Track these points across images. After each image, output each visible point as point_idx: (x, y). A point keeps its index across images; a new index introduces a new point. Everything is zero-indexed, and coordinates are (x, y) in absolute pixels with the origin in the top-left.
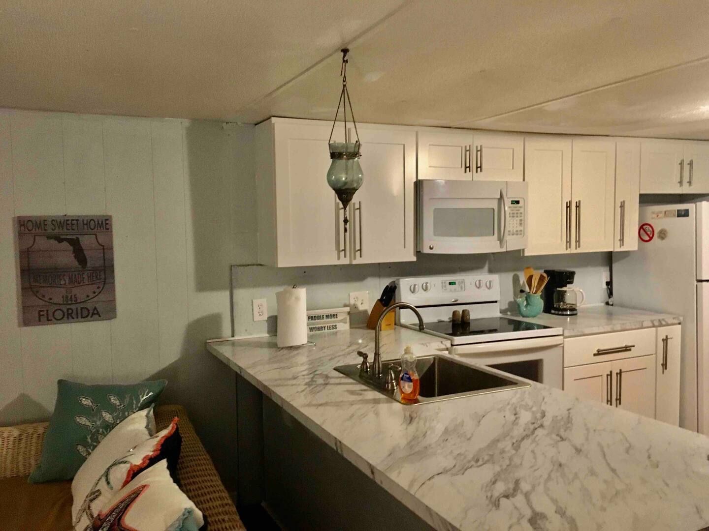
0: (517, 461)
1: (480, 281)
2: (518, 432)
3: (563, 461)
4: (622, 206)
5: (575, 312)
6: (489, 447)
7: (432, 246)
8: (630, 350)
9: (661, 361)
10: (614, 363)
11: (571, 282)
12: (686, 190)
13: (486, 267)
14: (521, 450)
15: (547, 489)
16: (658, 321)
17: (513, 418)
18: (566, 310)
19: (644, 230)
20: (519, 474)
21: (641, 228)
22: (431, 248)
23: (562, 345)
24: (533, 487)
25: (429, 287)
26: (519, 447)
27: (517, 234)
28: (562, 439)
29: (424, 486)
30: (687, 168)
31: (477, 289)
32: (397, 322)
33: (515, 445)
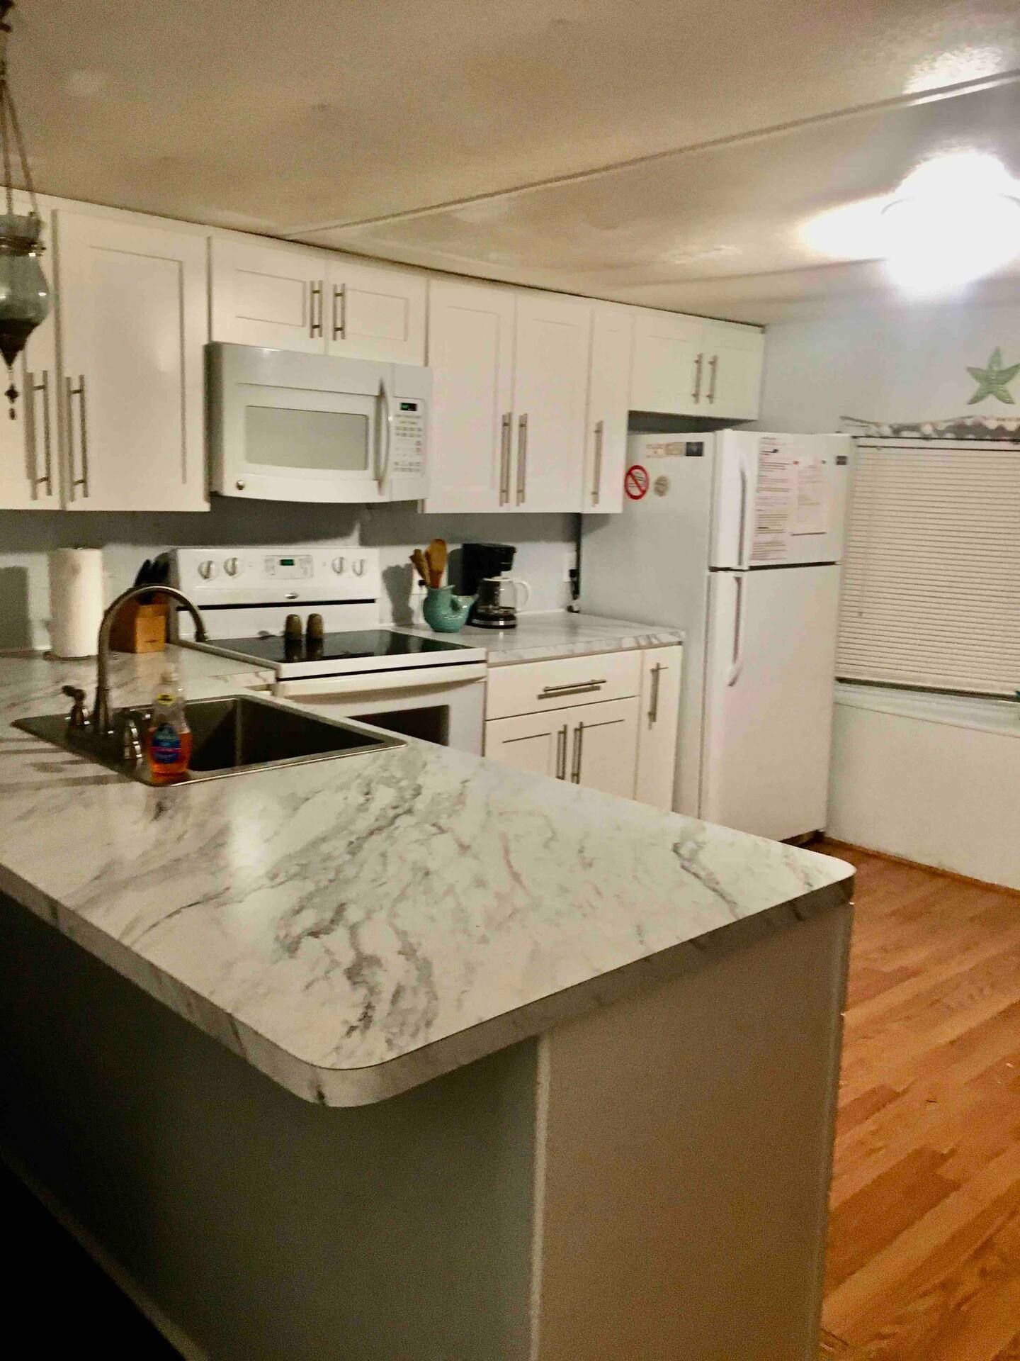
0: (350, 871)
1: (342, 559)
2: (364, 823)
3: (432, 865)
4: (599, 431)
5: (511, 623)
6: (304, 851)
7: (241, 483)
8: (598, 688)
9: (647, 708)
10: (572, 712)
11: (508, 568)
12: (702, 409)
13: (356, 535)
14: (362, 855)
15: (393, 915)
16: (645, 637)
17: (362, 799)
18: (497, 618)
19: (633, 477)
20: (349, 893)
21: (629, 473)
22: (240, 487)
23: (483, 680)
24: (369, 915)
25: (239, 569)
26: (360, 847)
27: (411, 470)
28: (442, 830)
29: (154, 929)
30: (706, 368)
31: (335, 575)
32: (172, 638)
33: (353, 845)
